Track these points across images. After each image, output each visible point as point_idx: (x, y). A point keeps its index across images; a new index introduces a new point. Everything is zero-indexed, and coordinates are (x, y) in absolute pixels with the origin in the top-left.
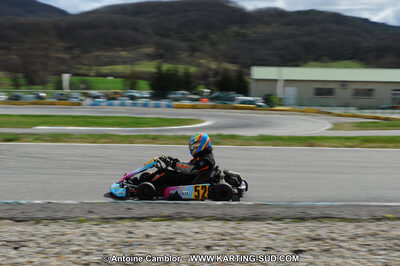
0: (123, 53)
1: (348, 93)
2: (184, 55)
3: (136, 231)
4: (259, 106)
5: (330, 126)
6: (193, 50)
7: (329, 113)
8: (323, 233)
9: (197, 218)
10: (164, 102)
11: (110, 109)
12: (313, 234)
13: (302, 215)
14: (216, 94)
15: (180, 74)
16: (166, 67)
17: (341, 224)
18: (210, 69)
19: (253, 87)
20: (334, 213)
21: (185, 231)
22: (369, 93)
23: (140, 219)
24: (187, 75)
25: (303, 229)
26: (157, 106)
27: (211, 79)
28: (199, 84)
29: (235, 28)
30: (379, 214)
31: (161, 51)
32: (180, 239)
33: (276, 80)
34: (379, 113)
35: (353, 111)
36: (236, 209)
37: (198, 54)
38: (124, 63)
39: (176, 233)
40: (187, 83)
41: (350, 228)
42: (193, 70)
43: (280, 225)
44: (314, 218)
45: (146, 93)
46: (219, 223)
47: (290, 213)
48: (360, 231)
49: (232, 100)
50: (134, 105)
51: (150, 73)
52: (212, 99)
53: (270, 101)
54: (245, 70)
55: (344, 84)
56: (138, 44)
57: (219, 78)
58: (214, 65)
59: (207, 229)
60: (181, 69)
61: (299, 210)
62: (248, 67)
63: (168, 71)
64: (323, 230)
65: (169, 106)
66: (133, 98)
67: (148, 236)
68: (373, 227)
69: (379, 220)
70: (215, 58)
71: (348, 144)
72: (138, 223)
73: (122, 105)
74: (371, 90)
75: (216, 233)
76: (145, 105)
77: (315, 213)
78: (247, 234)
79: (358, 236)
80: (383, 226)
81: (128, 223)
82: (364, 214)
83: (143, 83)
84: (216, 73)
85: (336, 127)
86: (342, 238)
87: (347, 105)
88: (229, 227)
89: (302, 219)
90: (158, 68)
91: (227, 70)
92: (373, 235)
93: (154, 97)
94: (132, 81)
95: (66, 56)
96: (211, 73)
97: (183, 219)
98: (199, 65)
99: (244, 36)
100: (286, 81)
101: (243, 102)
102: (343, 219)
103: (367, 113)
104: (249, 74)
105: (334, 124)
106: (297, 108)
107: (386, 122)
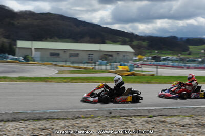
1: (67, 55)
4: (21, 61)
5: (57, 72)
7: (58, 65)
8: (48, 126)
12: (43, 127)
13: (39, 117)
17: (57, 121)
19: (17, 51)
20: (55, 116)
25: (38, 125)
30: (77, 115)
33: (31, 48)
34: (81, 66)
35: (69, 64)
41: (62, 123)
43: (27, 123)
44: (45, 119)
47: (32, 116)
48: (66, 124)
49: (7, 58)
53: (27, 59)
55: (64, 50)
61: (37, 115)
62: (15, 41)
68: (73, 122)
69: (76, 118)
71: (65, 81)
74: (78, 54)
77: (45, 116)
79: (65, 127)
80: (78, 121)
82: (69, 116)
86: (56, 128)
87: (66, 61)
89: (38, 120)
101: (13, 59)
102: (59, 119)
103: (76, 65)
104: (16, 45)
105: (59, 71)
106: (41, 63)
107: (85, 70)
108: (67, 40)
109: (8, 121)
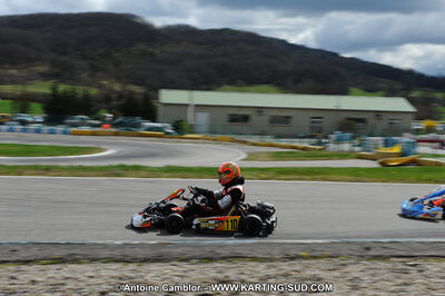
0: (13, 71)
1: (265, 119)
2: (84, 75)
3: (21, 277)
4: (168, 133)
5: (244, 156)
6: (94, 69)
7: (245, 142)
8: (232, 274)
9: (93, 260)
10: (60, 128)
12: (221, 276)
13: (211, 255)
14: (120, 119)
15: (79, 96)
16: (62, 88)
17: (253, 264)
18: (114, 92)
19: (161, 112)
20: (245, 252)
21: (78, 276)
22: (286, 120)
23: (26, 262)
24: (87, 98)
25: (210, 271)
26: (52, 132)
27: (114, 103)
28: (100, 108)
29: (142, 46)
30: (293, 252)
31: (56, 70)
32: (71, 285)
33: (187, 105)
34: (297, 143)
35: (269, 140)
36: (137, 249)
37: (99, 74)
38: (13, 82)
39: (67, 278)
40: (86, 107)
41: (262, 269)
42: (94, 91)
43: (186, 266)
44: (223, 258)
45: (39, 118)
46: (117, 266)
47: (198, 252)
48: (272, 272)
49: (138, 126)
50: (25, 131)
51: (44, 95)
52: (114, 125)
53: (180, 128)
54: (152, 93)
55: (260, 110)
56: (30, 61)
57: (123, 102)
58: (117, 87)
59: (103, 273)
60: (80, 90)
61: (208, 249)
62: (156, 90)
63: (65, 92)
64: (232, 271)
65: (65, 133)
66: (23, 123)
67: (33, 282)
68: (286, 267)
69: (292, 259)
70: (119, 79)
71: (263, 176)
72: (24, 267)
73: (11, 130)
74: (288, 117)
75: (113, 277)
76: (38, 131)
77: (224, 253)
78: (148, 278)
79: (269, 277)
80: (297, 265)
81: (12, 267)
82: (276, 253)
83: (36, 106)
84: (120, 96)
85: (251, 157)
86: (252, 280)
87: (262, 134)
88: (127, 270)
89: (210, 260)
90: (54, 89)
91: (132, 93)
92: (286, 275)
93: (48, 122)
94: (23, 103)
96: (115, 96)
97: (76, 261)
98: (101, 87)
99: (152, 55)
100: (197, 106)
101: (150, 129)
102: (254, 259)
103: (284, 142)
104: (157, 98)
105: (249, 154)
106: (209, 136)
107: (303, 152)
108: (265, 86)
109: (146, 260)
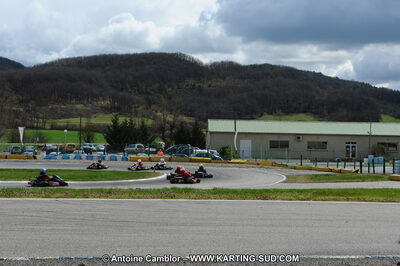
0: (79, 106)
1: (304, 145)
2: (141, 108)
4: (215, 158)
5: (284, 178)
6: (149, 103)
7: (284, 166)
10: (120, 155)
11: (65, 162)
14: (172, 147)
15: (137, 127)
16: (121, 120)
18: (167, 122)
19: (208, 138)
22: (323, 145)
26: (113, 159)
27: (168, 132)
28: (156, 137)
33: (232, 134)
34: (333, 166)
35: (307, 163)
37: (153, 107)
38: (79, 115)
40: (143, 136)
42: (149, 122)
45: (102, 147)
50: (89, 158)
52: (167, 152)
53: (225, 154)
54: (201, 123)
55: (298, 136)
56: (95, 97)
57: (174, 131)
58: (170, 118)
65: (124, 159)
70: (170, 111)
71: (301, 197)
73: (78, 158)
74: (325, 143)
83: (99, 136)
85: (290, 179)
90: (115, 122)
94: (88, 134)
95: (21, 109)
96: (168, 126)
98: (154, 118)
99: (200, 89)
100: (241, 134)
101: (200, 155)
103: (321, 165)
104: (206, 127)
105: (288, 176)
106: (253, 161)
107: (338, 175)
108: (302, 115)
